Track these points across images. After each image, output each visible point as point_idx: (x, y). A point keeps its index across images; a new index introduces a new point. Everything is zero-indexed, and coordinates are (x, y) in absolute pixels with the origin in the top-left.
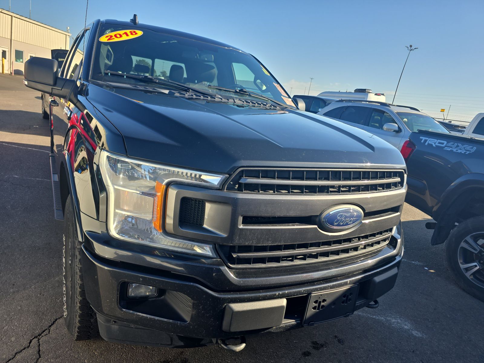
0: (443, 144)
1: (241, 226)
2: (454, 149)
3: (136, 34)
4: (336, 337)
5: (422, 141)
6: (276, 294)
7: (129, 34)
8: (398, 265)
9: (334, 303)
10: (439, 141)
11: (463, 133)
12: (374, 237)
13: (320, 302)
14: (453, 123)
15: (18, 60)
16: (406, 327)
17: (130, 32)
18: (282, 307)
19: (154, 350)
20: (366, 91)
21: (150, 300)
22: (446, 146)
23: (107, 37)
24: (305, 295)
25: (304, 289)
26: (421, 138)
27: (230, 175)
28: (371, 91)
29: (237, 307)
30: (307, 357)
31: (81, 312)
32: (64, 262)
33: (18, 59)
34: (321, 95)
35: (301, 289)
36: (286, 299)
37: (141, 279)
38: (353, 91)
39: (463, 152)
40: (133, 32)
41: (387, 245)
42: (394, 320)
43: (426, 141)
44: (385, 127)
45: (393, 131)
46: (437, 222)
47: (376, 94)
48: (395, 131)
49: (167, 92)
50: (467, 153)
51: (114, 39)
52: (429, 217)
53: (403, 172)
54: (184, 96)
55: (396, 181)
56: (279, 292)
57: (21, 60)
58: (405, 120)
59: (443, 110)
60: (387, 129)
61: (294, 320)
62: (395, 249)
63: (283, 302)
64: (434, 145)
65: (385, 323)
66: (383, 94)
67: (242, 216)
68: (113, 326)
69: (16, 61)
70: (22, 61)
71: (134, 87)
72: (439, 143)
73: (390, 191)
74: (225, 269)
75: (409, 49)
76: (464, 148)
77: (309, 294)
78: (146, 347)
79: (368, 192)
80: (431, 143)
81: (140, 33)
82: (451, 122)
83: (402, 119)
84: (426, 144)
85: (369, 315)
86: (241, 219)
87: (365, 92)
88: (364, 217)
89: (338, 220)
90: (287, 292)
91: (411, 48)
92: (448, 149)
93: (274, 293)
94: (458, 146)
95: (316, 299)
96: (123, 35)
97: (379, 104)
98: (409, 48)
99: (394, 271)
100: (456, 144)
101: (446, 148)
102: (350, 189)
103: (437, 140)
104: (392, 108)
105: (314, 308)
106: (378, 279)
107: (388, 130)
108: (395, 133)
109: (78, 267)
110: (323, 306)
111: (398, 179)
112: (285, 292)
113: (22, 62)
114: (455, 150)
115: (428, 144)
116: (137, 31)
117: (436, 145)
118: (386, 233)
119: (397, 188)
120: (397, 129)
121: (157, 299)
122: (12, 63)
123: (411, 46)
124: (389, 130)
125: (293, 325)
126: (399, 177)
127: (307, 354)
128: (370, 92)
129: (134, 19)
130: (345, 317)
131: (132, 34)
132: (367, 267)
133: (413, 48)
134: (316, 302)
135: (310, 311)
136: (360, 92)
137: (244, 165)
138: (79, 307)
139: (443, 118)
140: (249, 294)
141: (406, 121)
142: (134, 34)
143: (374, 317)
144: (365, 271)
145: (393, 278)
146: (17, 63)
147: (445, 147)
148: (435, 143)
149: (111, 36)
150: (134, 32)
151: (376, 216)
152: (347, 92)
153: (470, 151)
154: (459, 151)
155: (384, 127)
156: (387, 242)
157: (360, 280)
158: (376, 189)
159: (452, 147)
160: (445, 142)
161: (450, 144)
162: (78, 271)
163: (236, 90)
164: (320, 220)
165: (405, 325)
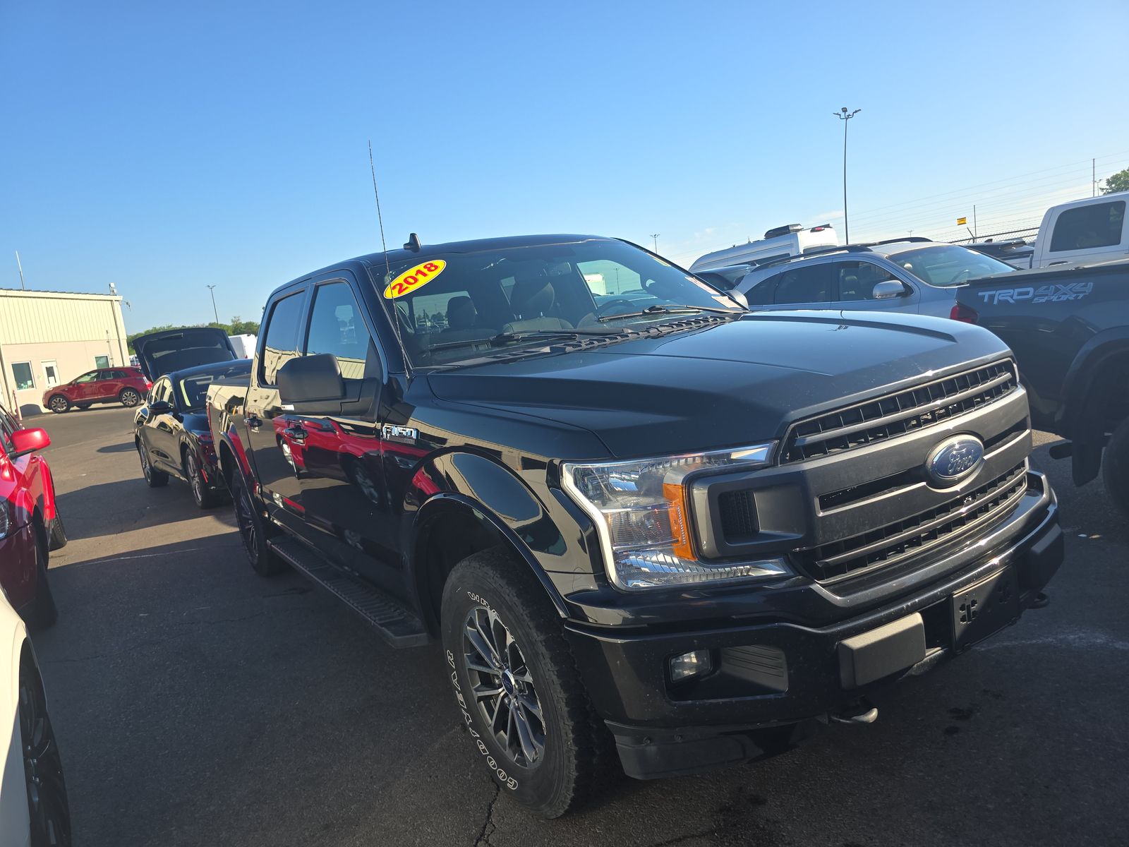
0: (1027, 293)
1: (821, 514)
2: (1052, 297)
3: (436, 267)
4: (985, 691)
5: (986, 300)
6: (903, 608)
7: (425, 271)
8: (1055, 519)
9: (988, 603)
10: (1017, 290)
11: (1032, 257)
12: (1004, 482)
13: (969, 607)
14: (996, 240)
15: (22, 385)
16: (1098, 641)
17: (425, 267)
18: (918, 626)
19: (691, 799)
20: (791, 228)
21: (703, 680)
22: (1035, 296)
23: (394, 288)
24: (943, 600)
25: (939, 590)
26: (980, 294)
27: (781, 439)
28: (799, 227)
29: (856, 642)
30: (955, 736)
31: (577, 748)
32: (462, 700)
33: (21, 383)
34: (696, 265)
35: (935, 592)
36: (919, 612)
37: (695, 641)
38: (762, 238)
39: (1071, 298)
40: (429, 266)
41: (1026, 490)
42: (1072, 637)
43: (992, 297)
44: (877, 292)
45: (895, 295)
46: (1071, 441)
47: (813, 230)
48: (899, 294)
49: (547, 349)
50: (1079, 298)
51: (407, 288)
52: (1059, 438)
53: (1009, 361)
54: (580, 348)
55: (1004, 381)
56: (906, 604)
57: (29, 383)
58: (908, 265)
59: (962, 221)
60: (882, 296)
61: (939, 648)
62: (1043, 493)
63: (916, 619)
64: (1012, 301)
65: (1059, 645)
66: (828, 226)
67: (817, 496)
68: (648, 748)
69: (19, 387)
70: (33, 384)
71: (494, 358)
72: (1020, 294)
73: (1001, 398)
74: (817, 587)
75: (843, 116)
76: (1070, 290)
77: (949, 594)
78: (674, 799)
79: (973, 410)
80: (1005, 298)
81: (441, 264)
82: (991, 240)
83: (902, 265)
84: (995, 302)
85: (1023, 641)
86: (817, 501)
87: (789, 232)
88: (985, 448)
89: (953, 464)
90: (917, 600)
91: (847, 114)
92: (1041, 301)
93: (900, 607)
94: (1057, 290)
95: (963, 603)
96: (417, 277)
97: (846, 251)
98: (843, 114)
99: (1055, 531)
100: (1052, 287)
101: (1036, 299)
102: (948, 412)
103: (1012, 291)
104: (876, 251)
105: (963, 619)
106: (1038, 548)
107: (885, 297)
108: (899, 298)
109: (553, 671)
110: (974, 612)
111: (1006, 376)
112: (914, 601)
113: (33, 387)
114: (1055, 299)
115: (999, 301)
116: (435, 262)
117: (1015, 300)
118: (1019, 471)
119: (1010, 391)
120: (902, 289)
121: (712, 676)
122: (14, 394)
123: (845, 110)
124: (888, 296)
125: (939, 655)
126: (1008, 371)
127: (951, 731)
128: (798, 230)
129: (412, 242)
130: (1012, 625)
131: (429, 270)
132: (1016, 532)
133: (850, 112)
134: (962, 608)
135: (960, 626)
136: (777, 235)
137: (796, 418)
138: (573, 739)
139: (970, 237)
140: (865, 617)
141: (910, 268)
142: (433, 268)
143: (1034, 641)
144: (1013, 540)
145: (1058, 544)
146: (21, 390)
147: (1034, 298)
148: (1012, 297)
149: (401, 285)
150: (432, 265)
151: (998, 444)
152: (749, 242)
153: (1085, 292)
154: (1064, 298)
155: (874, 292)
156: (1025, 486)
157: (1011, 557)
158: (983, 401)
159: (1047, 295)
160: (1031, 290)
161: (1042, 290)
162: (555, 678)
163: (644, 312)
164: (926, 472)
165: (1096, 638)
